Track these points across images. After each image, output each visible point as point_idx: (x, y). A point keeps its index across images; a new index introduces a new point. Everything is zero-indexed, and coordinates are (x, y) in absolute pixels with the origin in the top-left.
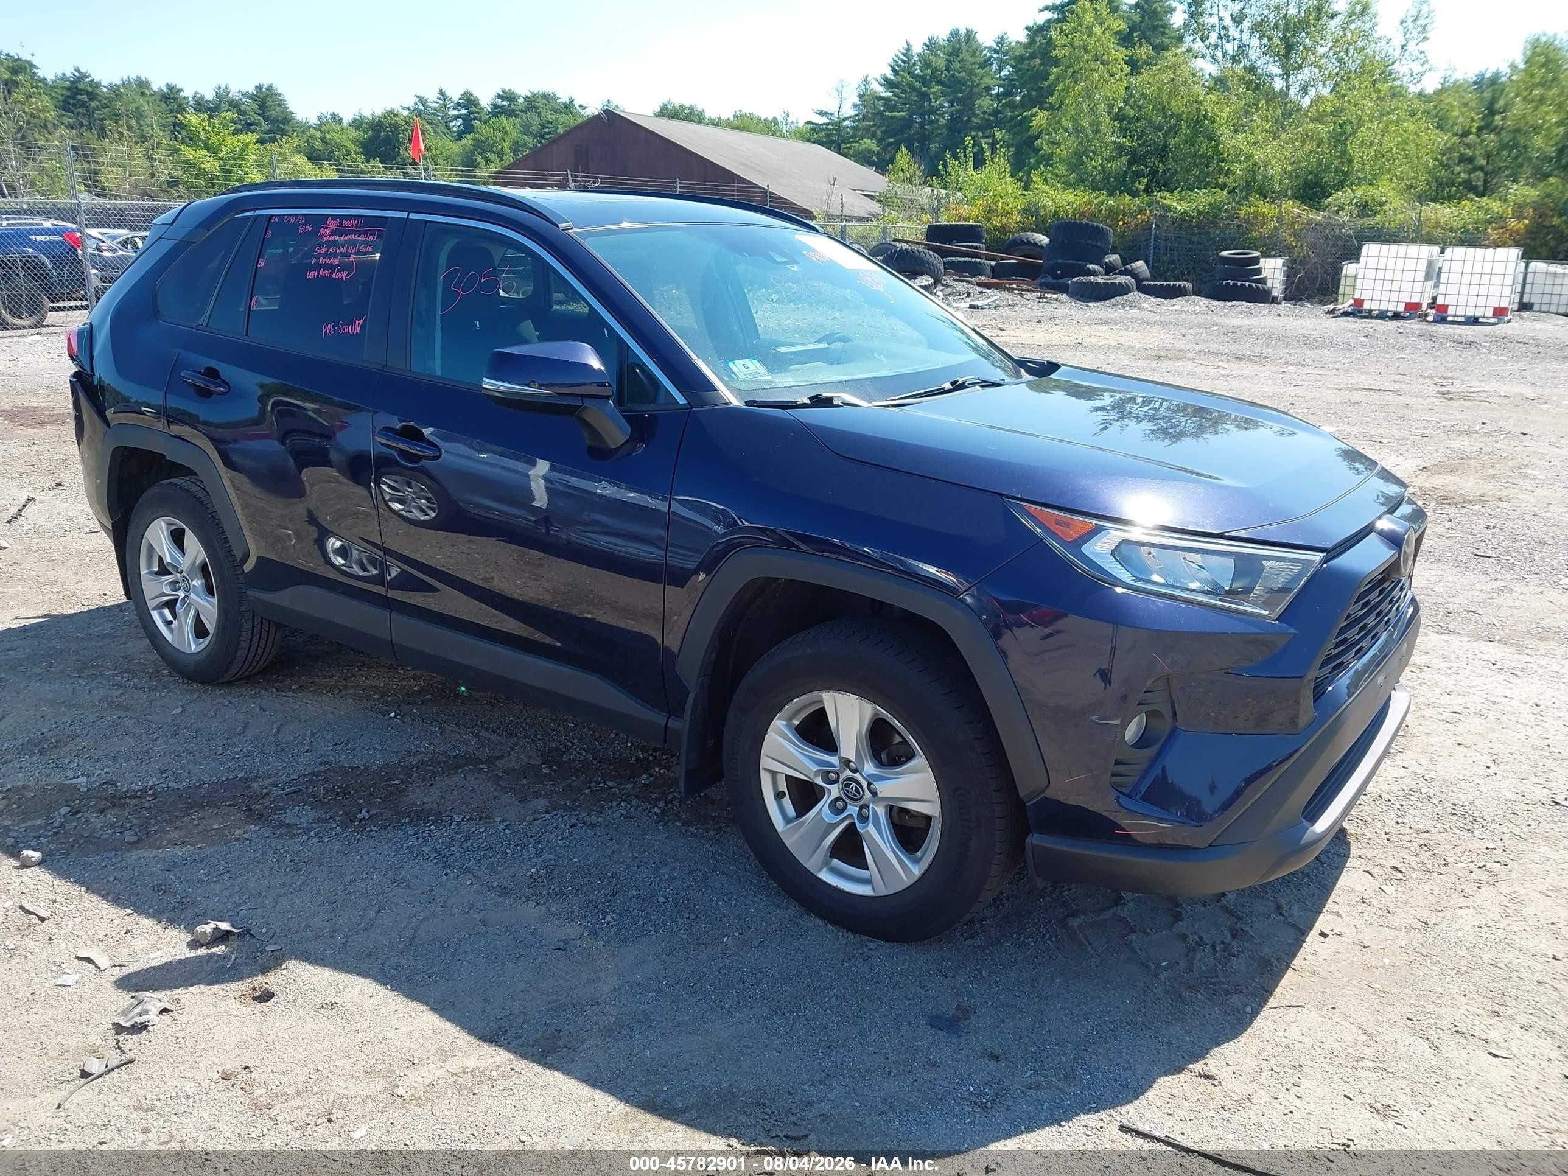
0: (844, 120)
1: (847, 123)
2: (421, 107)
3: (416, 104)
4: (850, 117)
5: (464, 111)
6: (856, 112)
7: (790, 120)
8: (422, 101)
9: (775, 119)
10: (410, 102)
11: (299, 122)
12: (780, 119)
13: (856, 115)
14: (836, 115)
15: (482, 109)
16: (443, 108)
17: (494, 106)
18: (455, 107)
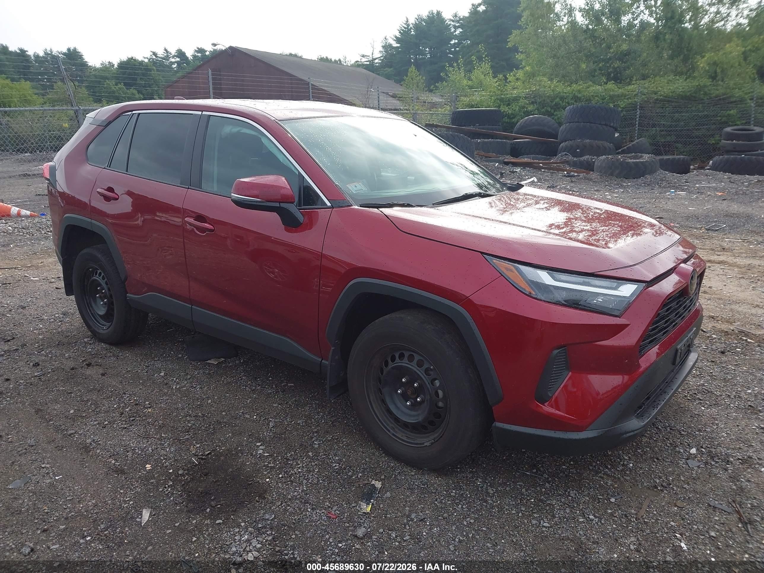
0: (375, 59)
1: (376, 61)
2: (154, 57)
3: (151, 56)
4: (378, 58)
5: (178, 59)
6: (381, 55)
7: (347, 60)
8: (155, 54)
9: (340, 60)
10: (148, 55)
11: (90, 66)
12: (342, 60)
13: (381, 57)
14: (371, 57)
15: (188, 58)
16: (167, 58)
17: (194, 56)
18: (173, 57)
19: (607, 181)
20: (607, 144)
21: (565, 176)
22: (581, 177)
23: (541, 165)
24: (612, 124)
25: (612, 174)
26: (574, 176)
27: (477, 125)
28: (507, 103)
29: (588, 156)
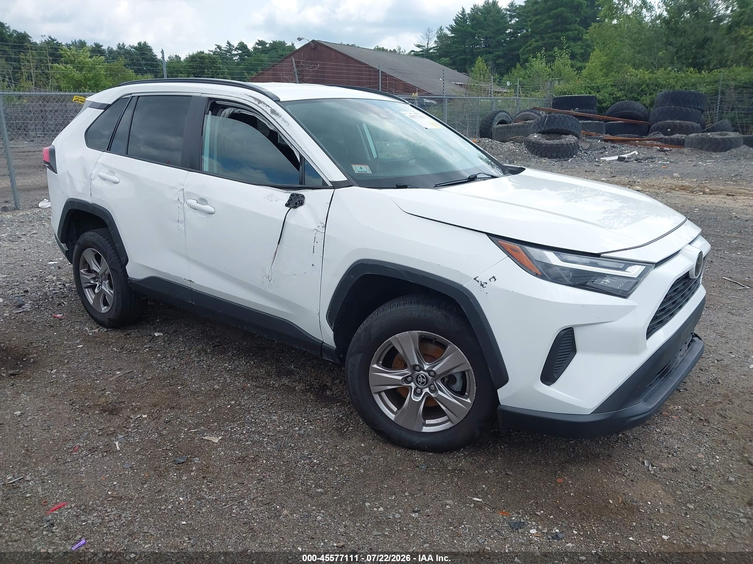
0: (430, 49)
1: (432, 50)
2: (219, 50)
3: (216, 49)
4: (434, 47)
5: (240, 52)
6: (436, 45)
7: (402, 50)
8: (219, 47)
9: (395, 50)
10: (213, 48)
12: (397, 50)
13: (436, 47)
14: (426, 47)
15: (249, 50)
16: (230, 50)
17: (255, 48)
18: (236, 50)
19: (698, 154)
20: (695, 124)
21: (659, 151)
22: (673, 151)
23: (637, 141)
24: (700, 107)
25: (701, 149)
26: (667, 151)
27: (577, 109)
28: (597, 90)
29: (678, 135)
